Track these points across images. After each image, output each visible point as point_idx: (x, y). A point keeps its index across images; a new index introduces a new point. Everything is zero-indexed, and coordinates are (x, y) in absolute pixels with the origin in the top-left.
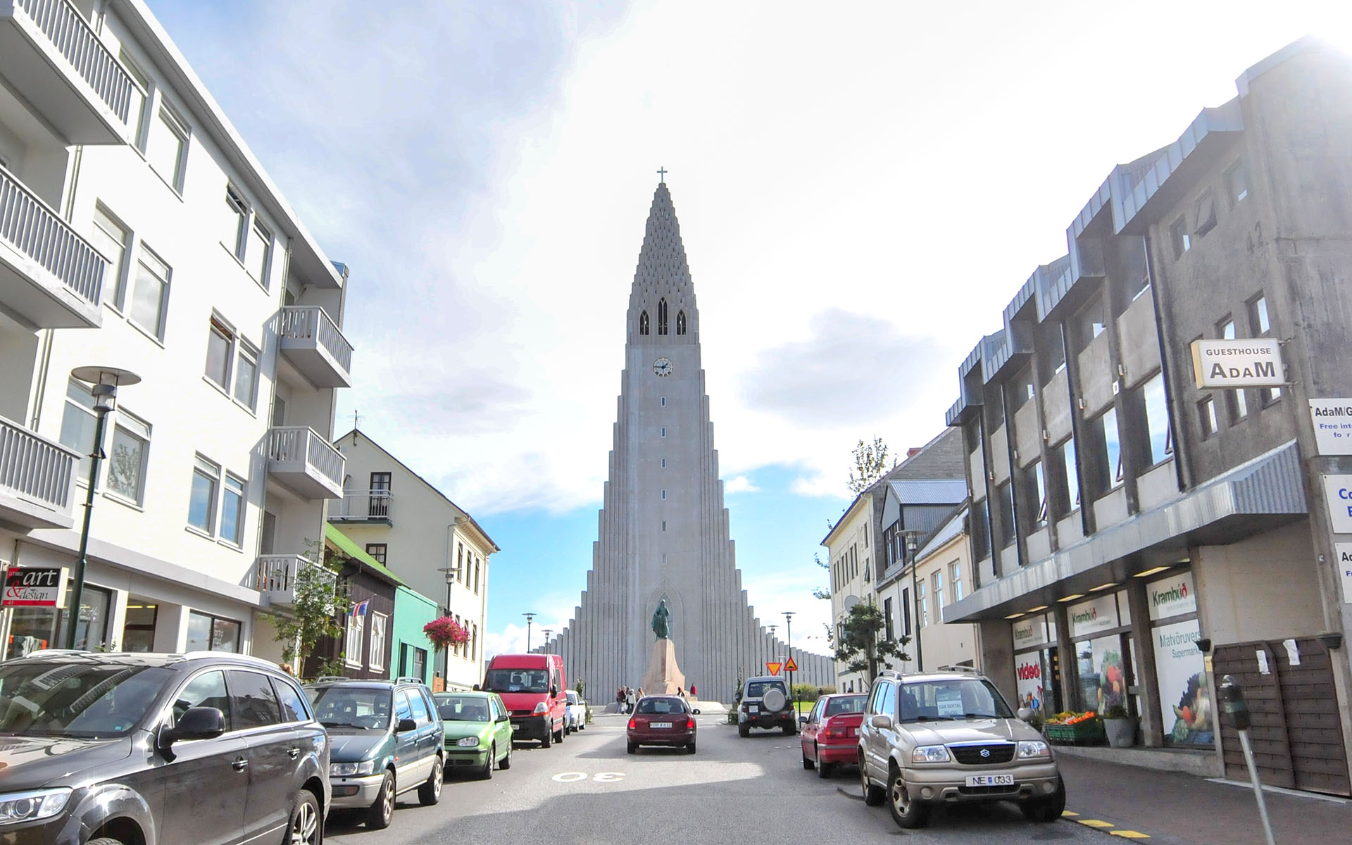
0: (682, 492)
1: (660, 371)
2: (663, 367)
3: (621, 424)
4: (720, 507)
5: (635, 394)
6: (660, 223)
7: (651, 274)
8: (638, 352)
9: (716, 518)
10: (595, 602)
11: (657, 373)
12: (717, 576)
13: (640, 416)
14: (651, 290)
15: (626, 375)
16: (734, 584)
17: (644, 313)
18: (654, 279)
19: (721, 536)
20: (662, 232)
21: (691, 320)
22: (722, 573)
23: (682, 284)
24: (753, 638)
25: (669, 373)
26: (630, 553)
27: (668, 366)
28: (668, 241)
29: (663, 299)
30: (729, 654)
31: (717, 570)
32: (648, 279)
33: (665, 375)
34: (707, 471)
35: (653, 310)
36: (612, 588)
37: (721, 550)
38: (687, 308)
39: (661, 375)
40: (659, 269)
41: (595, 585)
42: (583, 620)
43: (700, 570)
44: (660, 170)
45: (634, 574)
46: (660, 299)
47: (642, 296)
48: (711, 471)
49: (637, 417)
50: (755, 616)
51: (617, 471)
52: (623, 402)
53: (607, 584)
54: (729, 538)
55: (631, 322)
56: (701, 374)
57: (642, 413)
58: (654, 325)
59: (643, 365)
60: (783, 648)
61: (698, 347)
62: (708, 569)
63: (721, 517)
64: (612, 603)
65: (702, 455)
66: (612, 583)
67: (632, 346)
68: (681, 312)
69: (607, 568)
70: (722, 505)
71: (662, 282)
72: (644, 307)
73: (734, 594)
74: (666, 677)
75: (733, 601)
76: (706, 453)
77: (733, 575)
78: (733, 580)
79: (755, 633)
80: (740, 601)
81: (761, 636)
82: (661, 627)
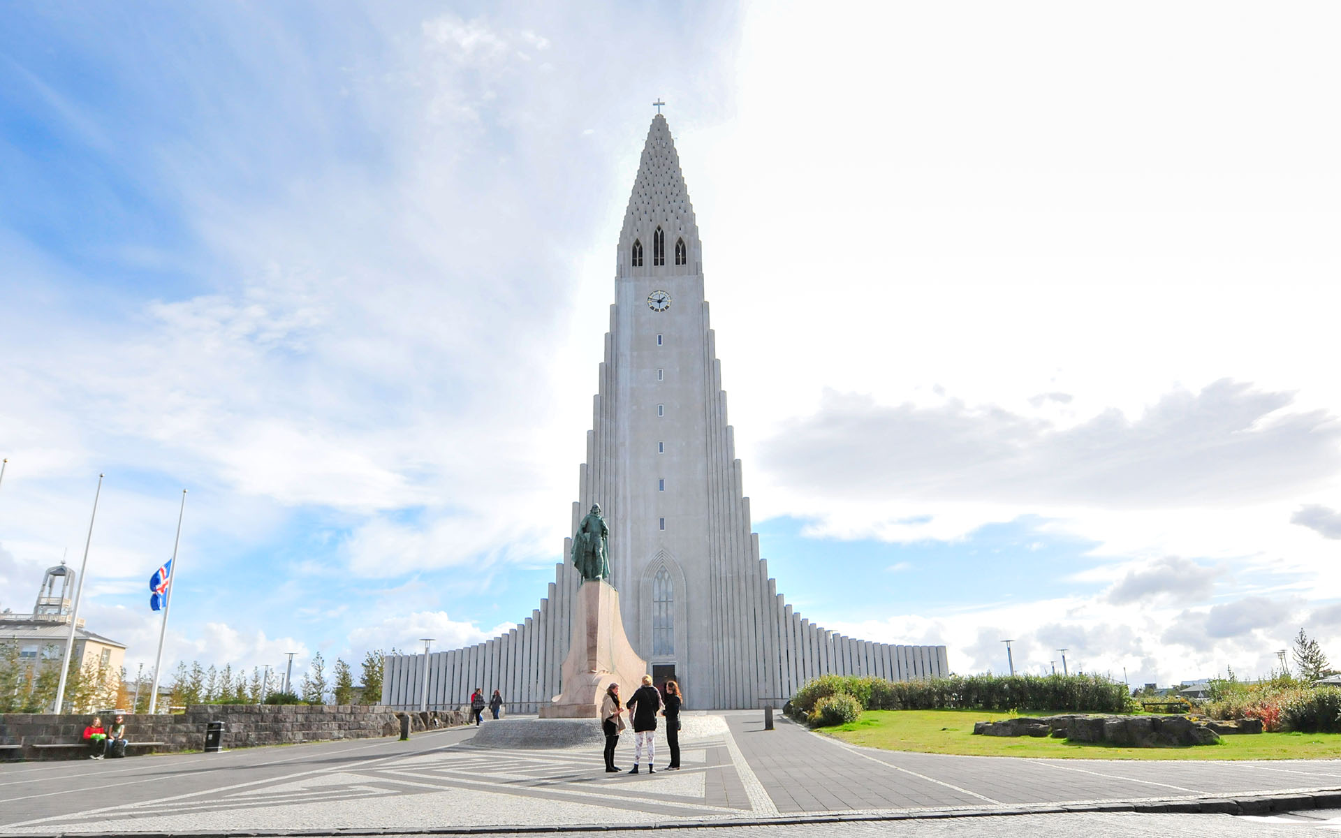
0: (684, 444)
1: (656, 305)
2: (659, 302)
3: (609, 365)
4: (729, 458)
5: (626, 333)
6: (656, 151)
7: (646, 202)
8: (629, 286)
9: (725, 472)
11: (652, 308)
12: (728, 543)
13: (631, 357)
14: (645, 217)
15: (615, 311)
16: (749, 552)
17: (638, 243)
18: (649, 208)
19: (732, 493)
20: (659, 160)
21: (692, 249)
22: (734, 538)
23: (681, 211)
24: (776, 620)
25: (667, 307)
26: (620, 516)
27: (666, 299)
28: (665, 169)
29: (659, 229)
30: (745, 640)
31: (727, 534)
33: (662, 310)
34: (713, 418)
35: (648, 239)
37: (733, 510)
38: (687, 236)
39: (657, 310)
40: (655, 197)
42: (558, 599)
43: (707, 537)
44: (657, 102)
45: (625, 545)
46: (656, 229)
47: (635, 224)
48: (718, 415)
49: (629, 358)
50: (778, 592)
51: (603, 419)
52: (612, 341)
54: (742, 495)
55: (621, 252)
56: (704, 307)
57: (635, 354)
58: (648, 255)
59: (636, 300)
60: (823, 634)
61: (701, 277)
62: (717, 534)
63: (731, 470)
65: (708, 398)
67: (623, 279)
68: (680, 241)
70: (733, 455)
71: (658, 209)
72: (636, 235)
73: (749, 564)
74: (597, 663)
75: (750, 573)
76: (712, 396)
77: (748, 542)
78: (749, 547)
79: (778, 613)
80: (757, 574)
81: (786, 617)
82: (590, 558)
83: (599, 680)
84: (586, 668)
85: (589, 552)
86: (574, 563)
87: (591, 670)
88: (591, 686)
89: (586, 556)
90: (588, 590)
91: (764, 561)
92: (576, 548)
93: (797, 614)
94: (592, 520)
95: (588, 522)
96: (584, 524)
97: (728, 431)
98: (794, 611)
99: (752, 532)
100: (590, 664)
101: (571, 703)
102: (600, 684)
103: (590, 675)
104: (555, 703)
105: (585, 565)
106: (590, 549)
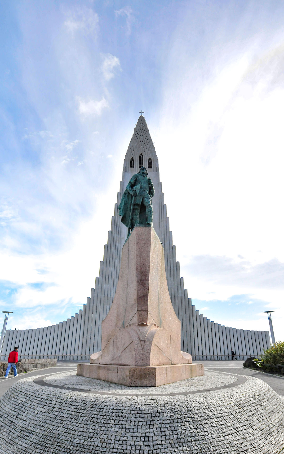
4: (170, 245)
6: (140, 128)
7: (136, 145)
8: (128, 174)
9: (168, 251)
10: (99, 295)
12: (170, 282)
14: (136, 150)
15: (122, 184)
16: (180, 286)
17: (132, 159)
18: (138, 147)
19: (171, 260)
21: (155, 162)
22: (172, 280)
23: (151, 149)
24: (192, 318)
29: (141, 154)
31: (169, 278)
32: (134, 146)
34: (163, 228)
35: (137, 158)
37: (172, 267)
38: (153, 157)
41: (100, 285)
42: (91, 305)
47: (131, 152)
48: (165, 227)
50: (193, 304)
51: (116, 227)
53: (107, 285)
54: (176, 261)
55: (125, 162)
56: (160, 184)
58: (137, 163)
60: (214, 324)
61: (159, 173)
63: (171, 250)
65: (161, 221)
66: (110, 285)
67: (126, 172)
68: (150, 159)
69: (107, 277)
70: (172, 243)
71: (141, 147)
72: (132, 156)
73: (180, 291)
74: (149, 314)
75: (180, 295)
76: (163, 219)
77: (179, 281)
78: (179, 284)
79: (193, 314)
80: (183, 296)
81: (196, 316)
83: (153, 335)
84: (135, 320)
85: (138, 205)
86: (121, 217)
87: (142, 323)
88: (145, 341)
90: (138, 235)
91: (186, 290)
92: (123, 204)
93: (202, 315)
94: (140, 178)
95: (136, 179)
96: (133, 181)
97: (170, 233)
98: (200, 313)
99: (181, 277)
100: (140, 315)
101: (114, 362)
102: (154, 340)
103: (141, 328)
104: (94, 360)
106: (139, 202)
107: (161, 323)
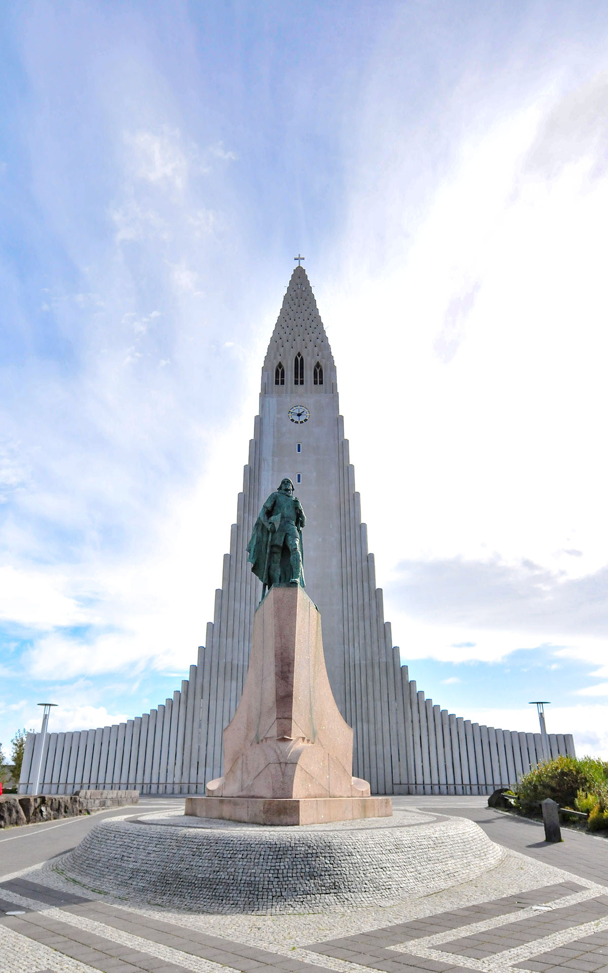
0: (320, 540)
1: (296, 418)
2: (299, 415)
3: (253, 468)
4: (363, 552)
5: (269, 441)
6: (297, 294)
7: (288, 333)
8: (272, 401)
9: (359, 566)
10: (215, 660)
11: (292, 420)
12: (362, 632)
13: (273, 461)
14: (287, 346)
15: (259, 422)
16: (383, 640)
17: (280, 365)
18: (291, 338)
19: (366, 584)
20: (299, 301)
21: (329, 371)
22: (367, 627)
23: (319, 341)
24: (409, 706)
25: (306, 420)
27: (305, 413)
28: (304, 307)
29: (299, 354)
30: (379, 725)
31: (361, 624)
32: (284, 337)
33: (302, 422)
34: (347, 516)
35: (289, 362)
36: (236, 645)
37: (367, 600)
38: (324, 361)
39: (297, 422)
40: (296, 329)
41: (216, 639)
42: (199, 681)
43: (341, 626)
44: (298, 257)
46: (296, 354)
47: (278, 350)
48: (352, 514)
49: (270, 463)
50: (410, 678)
51: (246, 515)
52: (256, 447)
53: (230, 640)
54: (375, 587)
55: (266, 374)
56: (339, 421)
57: (276, 459)
58: (290, 375)
59: (278, 413)
60: (455, 720)
61: (337, 396)
62: (351, 624)
63: (365, 563)
64: (235, 662)
65: (342, 500)
66: (236, 640)
67: (267, 395)
68: (318, 365)
69: (231, 622)
70: (366, 549)
71: (298, 339)
72: (279, 359)
73: (383, 652)
74: (293, 724)
75: (383, 660)
76: (346, 497)
77: (382, 630)
78: (382, 635)
79: (411, 700)
80: (390, 661)
81: (418, 704)
82: (277, 557)
83: (298, 754)
84: (274, 732)
87: (284, 737)
88: (286, 763)
89: (272, 553)
90: (277, 601)
91: (397, 648)
92: (255, 543)
93: (430, 701)
94: (282, 499)
95: (275, 502)
96: (269, 505)
97: (362, 528)
98: (426, 698)
99: (385, 621)
100: (280, 725)
101: (244, 793)
102: (300, 762)
103: (281, 744)
104: (212, 791)
105: (269, 568)
106: (279, 542)
107: (315, 734)
